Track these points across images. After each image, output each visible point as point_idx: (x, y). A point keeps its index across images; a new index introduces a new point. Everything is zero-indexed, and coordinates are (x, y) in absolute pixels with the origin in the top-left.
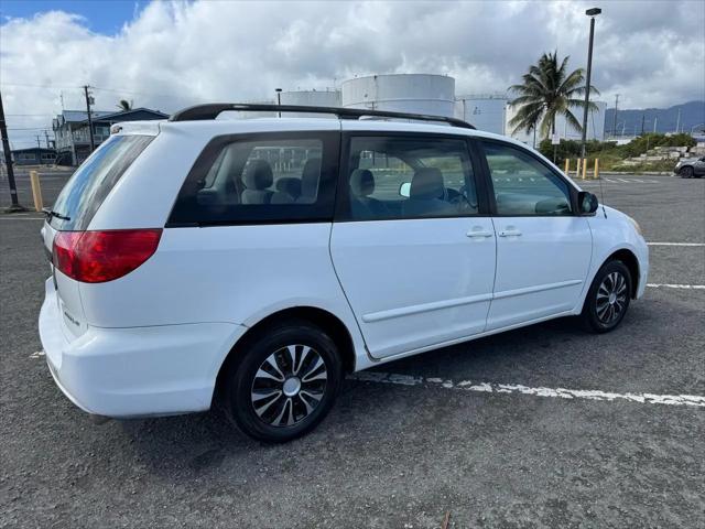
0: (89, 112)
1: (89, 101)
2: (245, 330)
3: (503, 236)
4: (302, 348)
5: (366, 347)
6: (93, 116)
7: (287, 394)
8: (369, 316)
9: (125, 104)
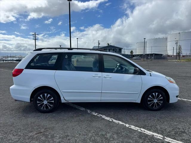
0: (99, 46)
1: (99, 44)
2: (35, 89)
3: (104, 77)
4: (48, 95)
5: (64, 97)
6: (99, 47)
7: (44, 103)
8: (63, 91)
9: (108, 44)
